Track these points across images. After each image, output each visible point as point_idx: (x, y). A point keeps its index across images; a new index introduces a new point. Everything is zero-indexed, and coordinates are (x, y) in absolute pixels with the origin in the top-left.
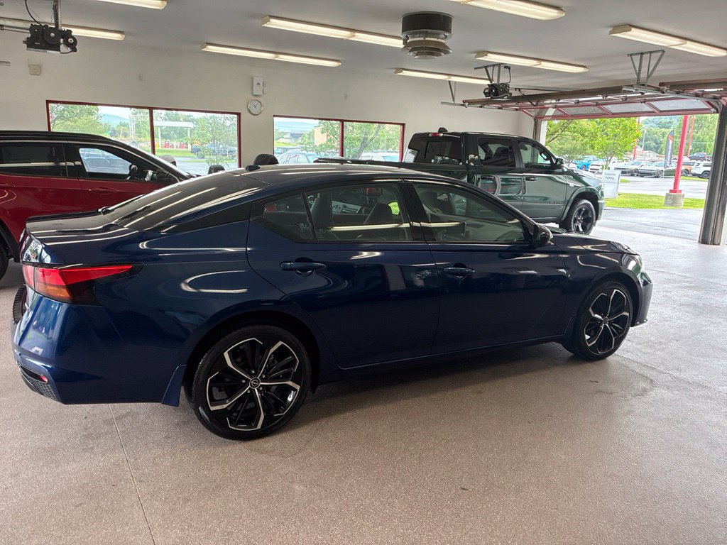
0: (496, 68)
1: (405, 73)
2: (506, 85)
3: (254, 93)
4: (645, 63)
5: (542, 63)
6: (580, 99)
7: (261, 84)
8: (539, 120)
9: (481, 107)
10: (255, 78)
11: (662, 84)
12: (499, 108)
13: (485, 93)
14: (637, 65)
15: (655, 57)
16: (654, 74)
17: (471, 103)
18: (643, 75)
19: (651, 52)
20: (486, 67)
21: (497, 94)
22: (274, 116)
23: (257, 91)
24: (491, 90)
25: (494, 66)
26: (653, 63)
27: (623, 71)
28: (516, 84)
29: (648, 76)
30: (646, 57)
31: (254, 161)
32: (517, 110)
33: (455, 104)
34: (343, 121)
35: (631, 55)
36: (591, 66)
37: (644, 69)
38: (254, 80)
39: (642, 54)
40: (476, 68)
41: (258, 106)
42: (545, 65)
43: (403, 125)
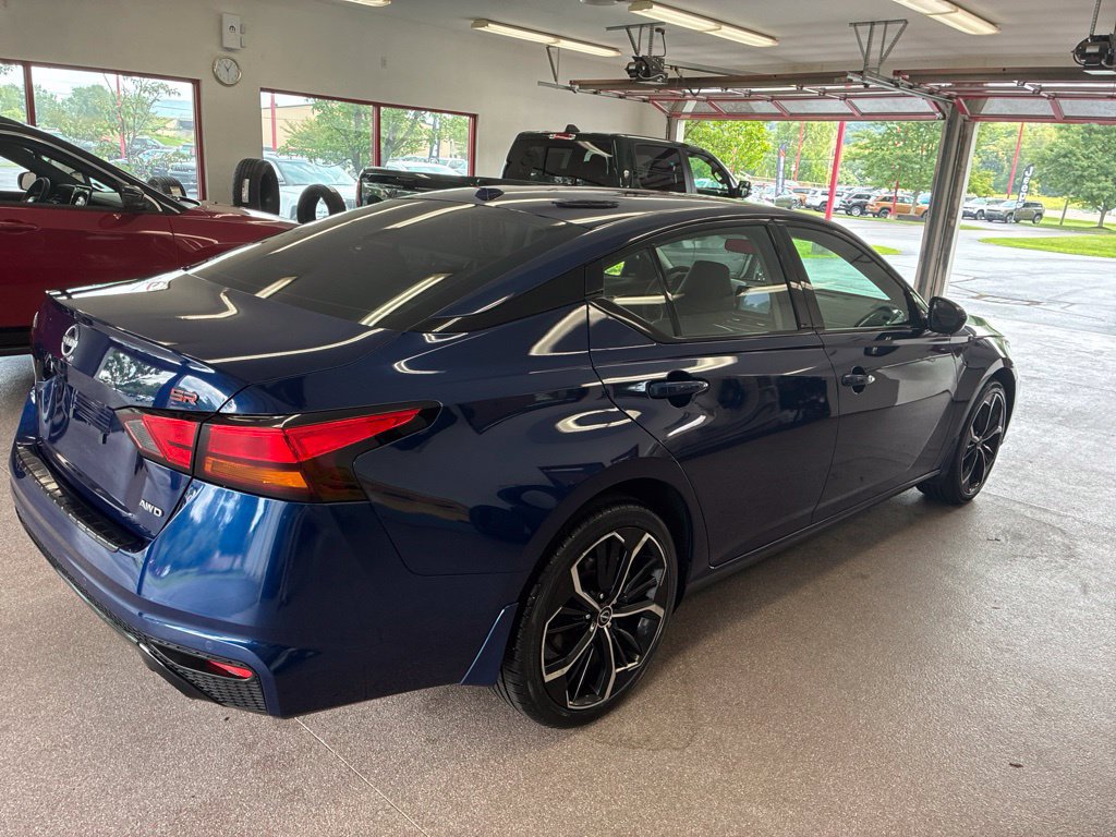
0: (646, 31)
1: (493, 29)
2: (660, 60)
3: (226, 45)
4: (877, 38)
5: (723, 27)
6: (753, 90)
7: (237, 27)
8: (674, 119)
9: (595, 93)
10: (225, 15)
11: (897, 73)
12: (621, 97)
13: (629, 71)
14: (865, 39)
15: (893, 29)
16: (890, 56)
17: (584, 85)
18: (874, 56)
19: (886, 22)
20: (628, 28)
21: (647, 74)
22: (262, 90)
23: (231, 40)
24: (639, 67)
25: (642, 26)
26: (890, 37)
27: (840, 49)
28: (674, 57)
29: (882, 60)
30: (879, 28)
31: (234, 171)
32: (644, 101)
33: (557, 87)
34: (378, 105)
35: (855, 25)
36: (783, 38)
37: (876, 47)
38: (225, 21)
39: (873, 23)
40: (608, 29)
41: (234, 68)
42: (727, 33)
43: (474, 117)
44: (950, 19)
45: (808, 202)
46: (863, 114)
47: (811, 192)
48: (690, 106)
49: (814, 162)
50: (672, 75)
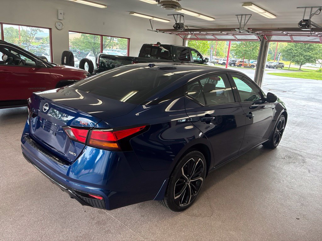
0: (179, 16)
1: (135, 15)
2: (183, 24)
3: (59, 18)
4: (243, 19)
5: (201, 15)
6: (208, 32)
7: (62, 13)
8: (185, 40)
9: (163, 33)
10: (59, 10)
11: (249, 29)
12: (170, 34)
13: (174, 27)
14: (240, 19)
16: (247, 23)
17: (160, 30)
18: (243, 23)
19: (246, 15)
20: (174, 15)
21: (179, 28)
22: (69, 31)
23: (61, 17)
24: (177, 26)
25: (178, 14)
26: (247, 18)
27: (233, 21)
28: (187, 23)
29: (245, 25)
30: (244, 16)
31: (62, 54)
32: (177, 35)
33: (153, 31)
34: (102, 36)
35: (237, 15)
36: (216, 18)
37: (243, 21)
38: (59, 12)
39: (242, 15)
40: (168, 15)
41: (61, 25)
42: (202, 17)
43: (129, 39)
44: (264, 14)
45: (219, 62)
46: (238, 39)
47: (220, 60)
48: (189, 36)
49: (220, 51)
50: (186, 28)
